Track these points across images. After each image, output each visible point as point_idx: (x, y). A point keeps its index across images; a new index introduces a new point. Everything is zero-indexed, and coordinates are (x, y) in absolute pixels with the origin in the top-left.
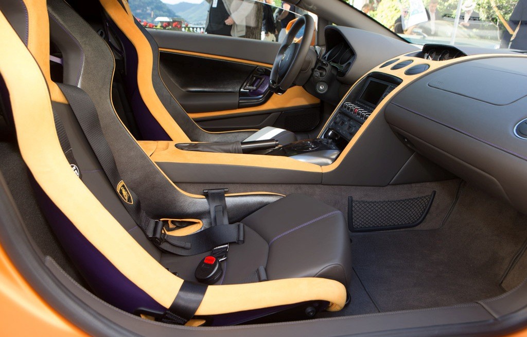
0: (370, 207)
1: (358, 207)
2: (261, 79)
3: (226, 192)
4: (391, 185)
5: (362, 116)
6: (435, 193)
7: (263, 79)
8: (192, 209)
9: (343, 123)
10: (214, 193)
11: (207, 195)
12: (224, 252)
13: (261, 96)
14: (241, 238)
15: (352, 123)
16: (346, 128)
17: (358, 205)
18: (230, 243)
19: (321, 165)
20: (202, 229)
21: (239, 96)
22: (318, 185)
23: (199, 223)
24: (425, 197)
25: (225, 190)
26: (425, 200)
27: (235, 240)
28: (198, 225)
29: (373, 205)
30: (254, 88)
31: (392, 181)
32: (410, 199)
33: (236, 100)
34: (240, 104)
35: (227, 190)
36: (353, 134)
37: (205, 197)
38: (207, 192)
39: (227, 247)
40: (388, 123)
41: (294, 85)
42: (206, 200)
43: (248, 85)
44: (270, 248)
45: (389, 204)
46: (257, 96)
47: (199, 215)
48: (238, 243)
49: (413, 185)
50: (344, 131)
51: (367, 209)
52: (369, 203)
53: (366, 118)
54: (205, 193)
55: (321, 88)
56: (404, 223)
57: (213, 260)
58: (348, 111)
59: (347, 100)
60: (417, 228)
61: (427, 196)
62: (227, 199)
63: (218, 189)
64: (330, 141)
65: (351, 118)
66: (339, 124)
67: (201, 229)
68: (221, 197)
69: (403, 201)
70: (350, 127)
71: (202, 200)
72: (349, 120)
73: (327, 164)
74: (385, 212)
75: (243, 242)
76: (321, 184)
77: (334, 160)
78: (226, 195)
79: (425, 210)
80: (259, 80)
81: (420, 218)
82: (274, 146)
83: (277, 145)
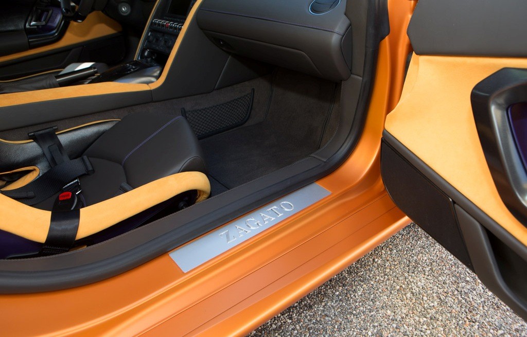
0: (202, 114)
1: (192, 116)
2: (48, 12)
3: (57, 130)
4: (216, 90)
5: (175, 28)
6: (253, 90)
7: (50, 12)
8: (21, 157)
9: (157, 40)
10: (41, 134)
11: (35, 138)
12: (76, 187)
13: (54, 31)
14: (90, 168)
15: (166, 37)
16: (162, 43)
17: (191, 114)
18: (80, 177)
19: (148, 83)
20: (41, 175)
21: (27, 35)
22: (150, 103)
23: (34, 170)
24: (246, 96)
25: (54, 128)
26: (247, 98)
27: (84, 172)
28: (35, 172)
29: (204, 112)
30: (44, 23)
31: (216, 87)
32: (235, 100)
33: (24, 40)
34: (32, 44)
35: (56, 127)
36: (171, 48)
37: (32, 140)
38: (34, 135)
39: (78, 182)
40: (202, 29)
41: (93, 10)
42: (35, 143)
43: (34, 19)
44: (124, 167)
45: (218, 108)
46: (50, 32)
47: (32, 161)
48: (88, 174)
49: (235, 86)
50: (160, 47)
51: (200, 116)
52: (200, 111)
53: (180, 29)
54: (31, 136)
55: (123, 9)
56: (234, 123)
57: (69, 195)
58: (159, 27)
59: (155, 17)
60: (246, 124)
61: (248, 94)
62: (60, 137)
63: (46, 129)
64: (149, 59)
65: (164, 33)
66: (154, 42)
67: (39, 175)
68: (52, 136)
69: (230, 102)
70: (166, 42)
71: (30, 144)
72: (163, 35)
73: (152, 82)
74: (217, 116)
75: (93, 171)
76: (152, 102)
77: (158, 77)
78: (56, 133)
79: (249, 107)
80: (45, 13)
81: (246, 115)
82: (93, 74)
83: (96, 72)
